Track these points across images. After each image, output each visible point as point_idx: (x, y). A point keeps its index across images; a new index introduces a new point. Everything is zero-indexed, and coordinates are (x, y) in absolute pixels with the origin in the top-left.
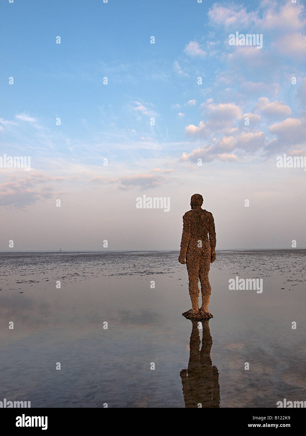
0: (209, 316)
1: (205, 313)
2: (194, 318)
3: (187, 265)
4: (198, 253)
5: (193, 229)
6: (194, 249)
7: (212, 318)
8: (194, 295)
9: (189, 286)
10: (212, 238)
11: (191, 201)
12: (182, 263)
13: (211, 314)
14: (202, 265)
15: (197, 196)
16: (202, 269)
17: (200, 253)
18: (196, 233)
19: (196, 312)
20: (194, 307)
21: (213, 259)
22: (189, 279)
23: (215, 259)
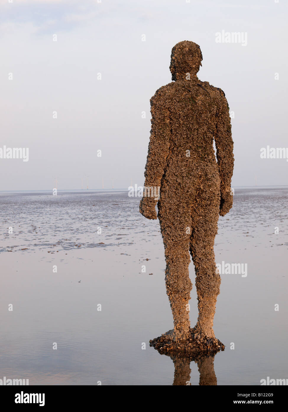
0: (214, 346)
1: (205, 338)
2: (179, 351)
3: (161, 222)
4: (188, 191)
5: (176, 130)
6: (179, 181)
7: (223, 350)
8: (177, 296)
9: (167, 273)
10: (222, 154)
11: (172, 60)
12: (148, 217)
13: (221, 341)
14: (198, 222)
15: (185, 47)
16: (198, 231)
17: (192, 190)
18: (183, 142)
19: (182, 336)
20: (178, 325)
21: (226, 205)
22: (167, 257)
23: (230, 206)
